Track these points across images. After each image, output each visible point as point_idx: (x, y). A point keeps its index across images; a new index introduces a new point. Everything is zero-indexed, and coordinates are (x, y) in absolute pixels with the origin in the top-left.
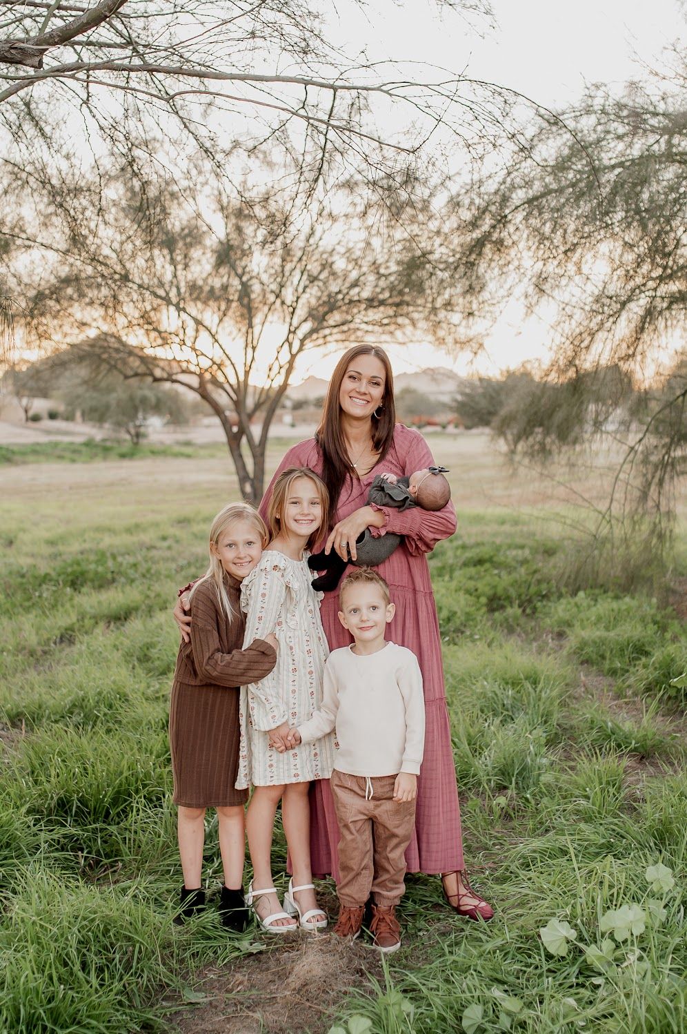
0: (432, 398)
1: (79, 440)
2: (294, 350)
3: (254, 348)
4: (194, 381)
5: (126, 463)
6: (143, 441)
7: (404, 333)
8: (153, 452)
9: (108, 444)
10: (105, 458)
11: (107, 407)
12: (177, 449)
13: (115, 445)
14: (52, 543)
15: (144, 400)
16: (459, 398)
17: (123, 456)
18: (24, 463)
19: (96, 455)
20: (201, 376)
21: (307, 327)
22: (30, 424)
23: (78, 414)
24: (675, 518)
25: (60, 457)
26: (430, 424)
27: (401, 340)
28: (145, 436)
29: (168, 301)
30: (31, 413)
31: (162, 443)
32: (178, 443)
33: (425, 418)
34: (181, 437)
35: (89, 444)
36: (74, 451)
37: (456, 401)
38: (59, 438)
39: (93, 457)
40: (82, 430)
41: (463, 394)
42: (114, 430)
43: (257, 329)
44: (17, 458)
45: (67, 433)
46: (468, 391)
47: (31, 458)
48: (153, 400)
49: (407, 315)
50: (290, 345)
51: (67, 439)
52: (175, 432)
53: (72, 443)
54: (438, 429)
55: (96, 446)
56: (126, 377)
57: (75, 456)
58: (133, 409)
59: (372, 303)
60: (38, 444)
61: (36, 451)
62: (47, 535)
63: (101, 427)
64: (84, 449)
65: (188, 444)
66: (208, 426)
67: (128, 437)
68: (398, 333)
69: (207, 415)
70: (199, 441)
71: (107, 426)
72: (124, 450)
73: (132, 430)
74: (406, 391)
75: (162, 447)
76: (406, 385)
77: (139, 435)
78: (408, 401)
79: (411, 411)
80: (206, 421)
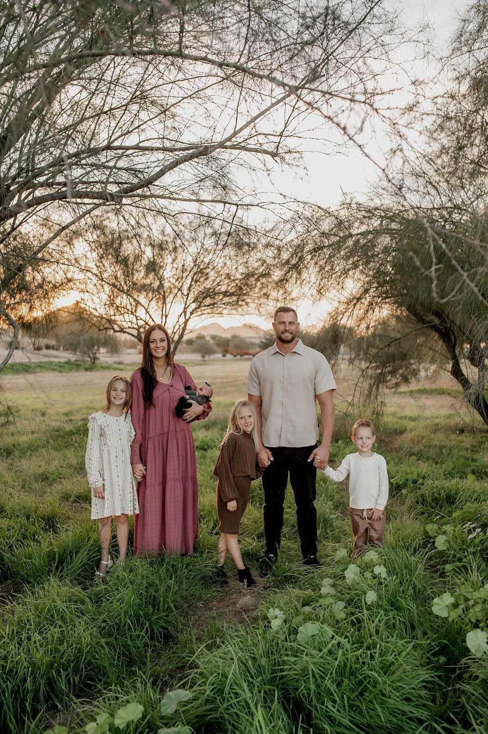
0: (248, 340)
1: (63, 360)
2: (187, 318)
3: (166, 316)
4: (135, 332)
5: (89, 373)
6: (97, 362)
7: (243, 310)
8: (102, 368)
9: (79, 363)
10: (77, 371)
11: (79, 343)
12: (115, 366)
13: (82, 363)
14: (66, 415)
15: (98, 341)
16: (264, 341)
17: (86, 369)
18: (34, 372)
19: (72, 368)
20: (138, 330)
21: (194, 306)
22: (36, 352)
23: (62, 348)
24: (385, 405)
25: (54, 370)
26: (247, 354)
27: (241, 313)
28: (98, 359)
29: (123, 291)
30: (37, 346)
31: (107, 363)
32: (115, 363)
33: (244, 351)
34: (117, 360)
35: (68, 362)
36: (61, 367)
37: (262, 342)
38: (52, 359)
39: (71, 370)
40: (64, 356)
41: (265, 339)
42: (82, 356)
43: (168, 306)
44: (30, 370)
45: (55, 357)
46: (268, 337)
47: (38, 370)
48: (103, 340)
49: (244, 300)
50: (185, 315)
51: (56, 360)
52: (112, 356)
53: (59, 362)
54: (251, 356)
55: (73, 364)
56: (100, 330)
57: (62, 369)
58: (93, 344)
59: (226, 294)
60: (41, 362)
61: (42, 367)
62: (62, 411)
63: (75, 354)
64: (66, 365)
65: (120, 363)
66: (129, 354)
67: (89, 359)
68: (239, 309)
69: (129, 348)
70: (127, 362)
71: (78, 353)
72: (87, 366)
73: (92, 356)
74: (234, 337)
75: (107, 365)
76: (234, 333)
77: (95, 358)
78: (235, 341)
79: (237, 347)
80: (128, 351)
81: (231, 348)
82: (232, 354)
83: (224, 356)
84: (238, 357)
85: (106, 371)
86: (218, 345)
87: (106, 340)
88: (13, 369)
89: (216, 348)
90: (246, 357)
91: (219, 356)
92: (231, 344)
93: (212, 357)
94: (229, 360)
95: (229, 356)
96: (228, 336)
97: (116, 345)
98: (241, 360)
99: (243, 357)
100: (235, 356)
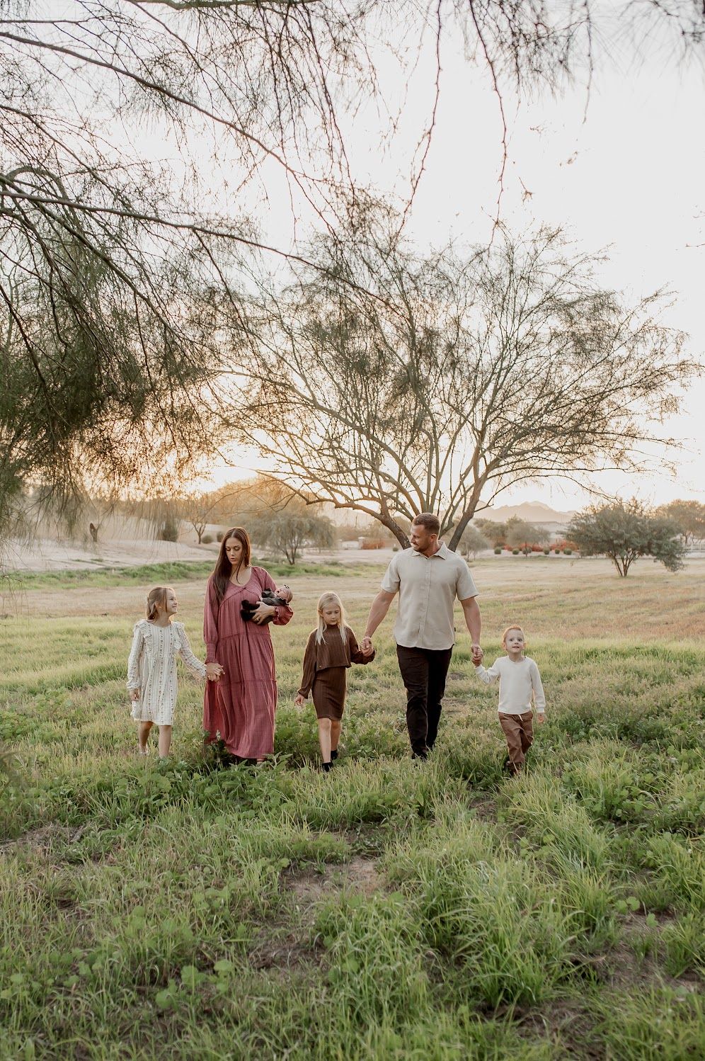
0: (536, 528)
6: (298, 561)
8: (306, 571)
9: (269, 563)
12: (327, 568)
13: (275, 564)
15: (300, 527)
17: (282, 574)
22: (202, 545)
26: (534, 549)
28: (299, 557)
30: (203, 536)
31: (313, 563)
32: (327, 563)
33: (530, 545)
34: (329, 558)
37: (573, 530)
42: (275, 552)
48: (308, 526)
52: (321, 553)
54: (542, 554)
58: (291, 533)
63: (263, 549)
65: (335, 564)
67: (285, 557)
69: (345, 540)
70: (345, 562)
71: (267, 548)
72: (283, 569)
73: (289, 551)
74: (514, 522)
75: (314, 567)
76: (511, 516)
77: (294, 556)
78: (516, 529)
79: (518, 538)
80: (345, 544)
81: (509, 541)
82: (510, 549)
83: (498, 552)
84: (521, 554)
85: (312, 577)
86: (489, 535)
87: (312, 526)
88: (164, 573)
89: (486, 540)
90: (534, 554)
91: (490, 552)
92: (509, 533)
93: (479, 554)
94: (507, 559)
95: (505, 553)
96: (503, 520)
97: (329, 535)
98: (526, 558)
99: (529, 555)
100: (515, 553)
